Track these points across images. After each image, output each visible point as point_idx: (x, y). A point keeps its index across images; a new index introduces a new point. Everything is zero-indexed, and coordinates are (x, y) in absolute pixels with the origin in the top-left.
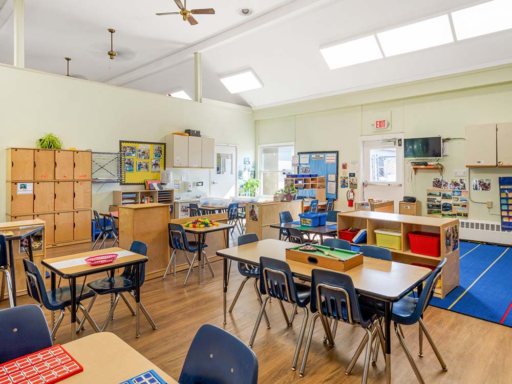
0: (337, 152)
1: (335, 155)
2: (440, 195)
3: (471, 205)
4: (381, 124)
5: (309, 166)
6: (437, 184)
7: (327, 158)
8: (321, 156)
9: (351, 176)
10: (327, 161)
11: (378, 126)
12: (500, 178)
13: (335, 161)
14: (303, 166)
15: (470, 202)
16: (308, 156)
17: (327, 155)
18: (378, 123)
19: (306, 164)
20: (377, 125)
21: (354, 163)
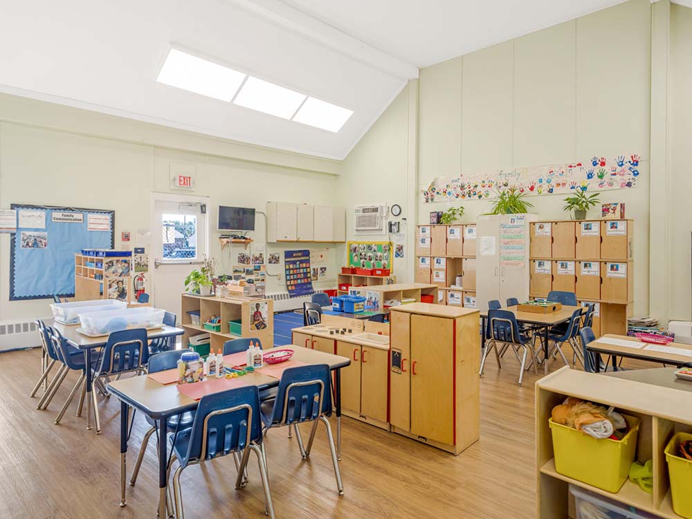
0: (112, 213)
1: (108, 217)
2: (244, 272)
3: (267, 278)
4: (185, 181)
5: (46, 233)
6: (243, 259)
7: (92, 221)
8: (79, 216)
9: (138, 252)
10: (92, 226)
11: (182, 183)
12: (285, 252)
13: (107, 227)
14: (28, 233)
15: (267, 275)
16: (43, 213)
17: (90, 216)
18: (182, 179)
19: (37, 230)
20: (180, 181)
21: (142, 232)
